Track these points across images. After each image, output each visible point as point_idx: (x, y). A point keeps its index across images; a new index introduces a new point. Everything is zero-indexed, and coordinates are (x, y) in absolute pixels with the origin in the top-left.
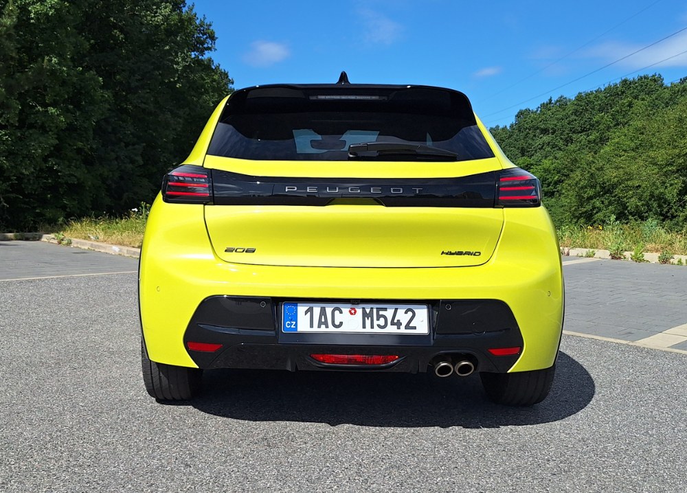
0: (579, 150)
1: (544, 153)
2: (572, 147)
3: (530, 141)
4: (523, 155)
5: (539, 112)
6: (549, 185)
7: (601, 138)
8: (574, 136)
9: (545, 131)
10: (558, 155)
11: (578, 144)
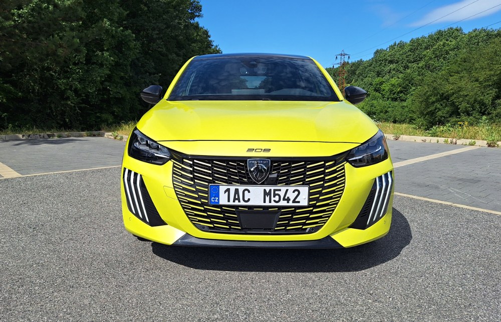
0: (412, 73)
1: (391, 75)
2: (408, 71)
3: (383, 68)
4: (378, 76)
5: (388, 50)
6: (394, 94)
7: (426, 65)
8: (410, 64)
9: (391, 62)
10: (400, 76)
11: (412, 69)
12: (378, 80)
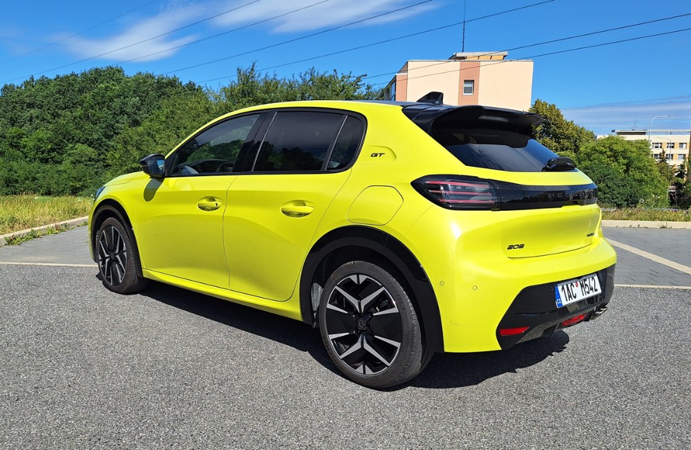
0: (67, 124)
4: (13, 125)
5: (23, 88)
7: (85, 114)
8: (60, 112)
10: (48, 128)
11: (66, 119)
12: (13, 130)
